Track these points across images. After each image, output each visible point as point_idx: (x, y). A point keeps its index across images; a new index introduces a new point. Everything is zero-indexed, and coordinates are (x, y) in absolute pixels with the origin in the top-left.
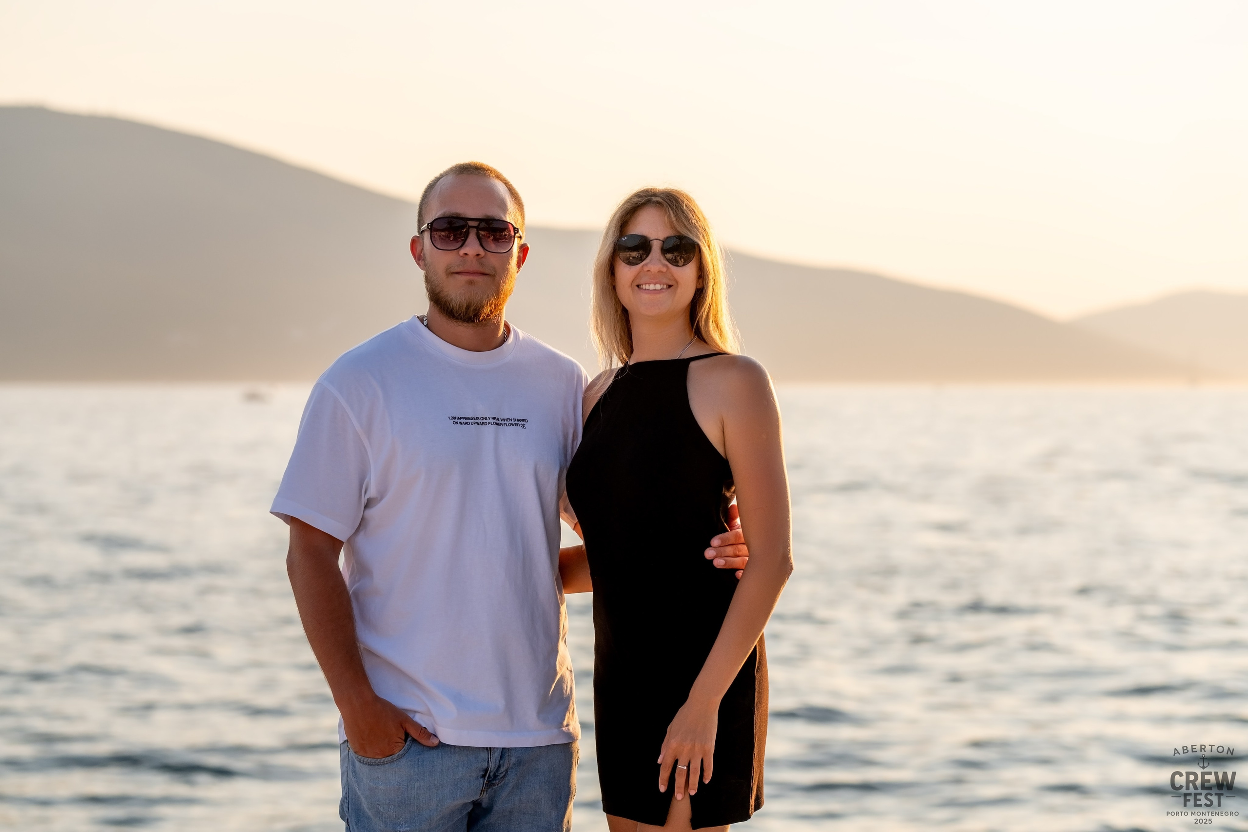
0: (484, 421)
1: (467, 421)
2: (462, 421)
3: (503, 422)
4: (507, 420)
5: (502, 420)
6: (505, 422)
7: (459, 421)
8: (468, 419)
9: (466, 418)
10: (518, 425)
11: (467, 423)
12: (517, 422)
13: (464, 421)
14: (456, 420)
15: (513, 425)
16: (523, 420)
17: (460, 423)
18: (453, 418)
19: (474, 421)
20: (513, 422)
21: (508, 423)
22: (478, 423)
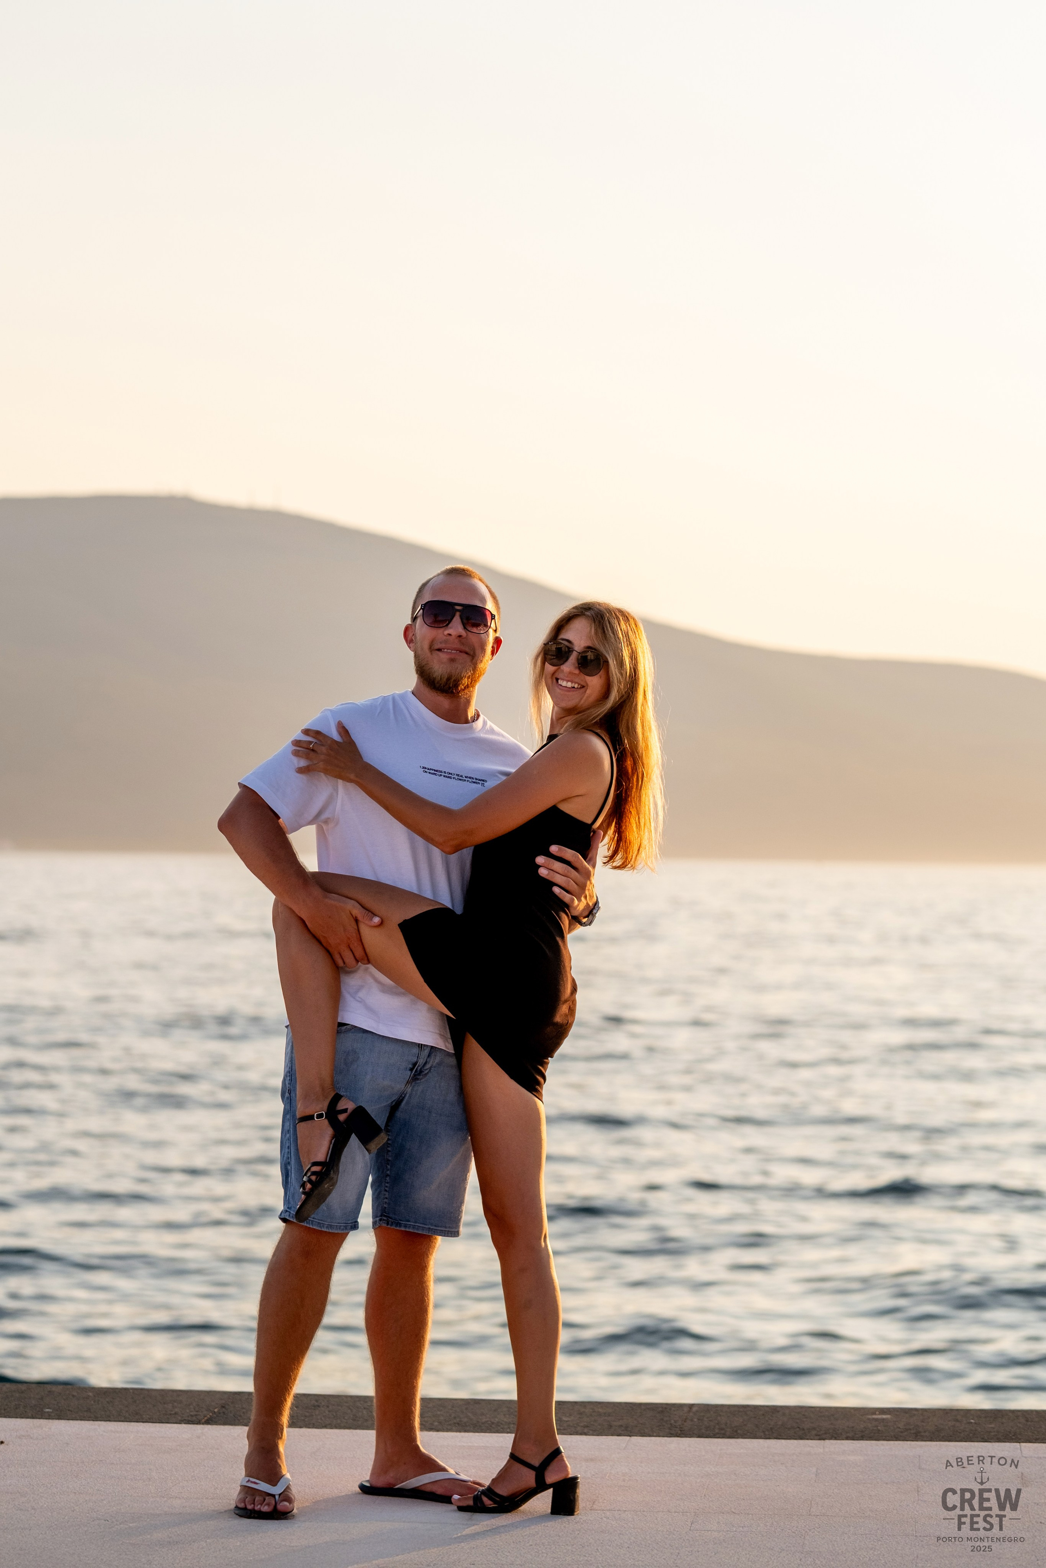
0: (450, 775)
1: (435, 772)
2: (431, 771)
3: (467, 779)
4: (470, 778)
5: (466, 777)
6: (469, 779)
7: (429, 771)
8: (437, 771)
9: (435, 770)
10: (479, 783)
11: (435, 774)
12: (477, 781)
13: (433, 772)
14: (426, 770)
15: (474, 782)
16: (483, 781)
17: (429, 773)
18: (423, 768)
19: (441, 773)
20: (474, 781)
21: (470, 780)
22: (444, 776)
